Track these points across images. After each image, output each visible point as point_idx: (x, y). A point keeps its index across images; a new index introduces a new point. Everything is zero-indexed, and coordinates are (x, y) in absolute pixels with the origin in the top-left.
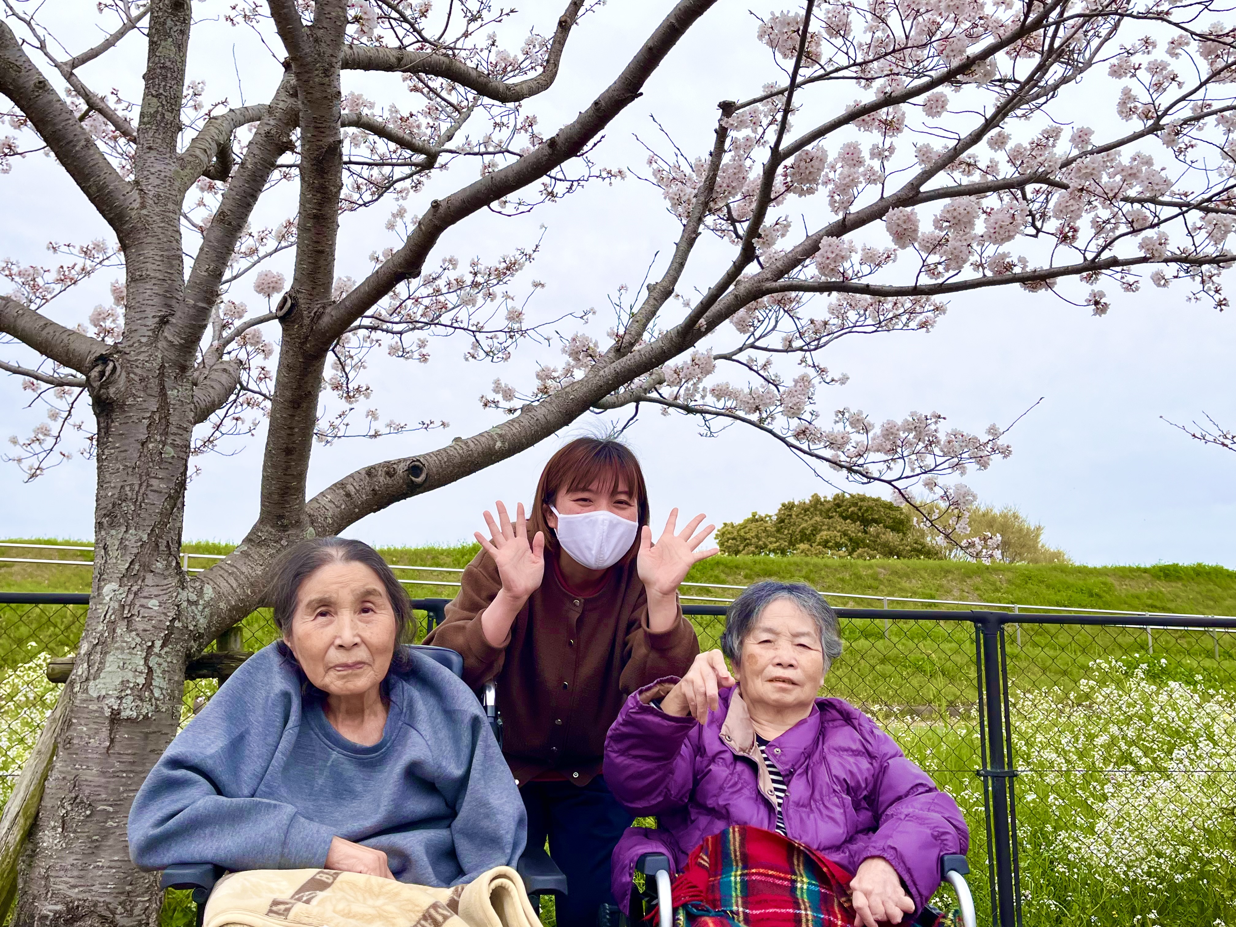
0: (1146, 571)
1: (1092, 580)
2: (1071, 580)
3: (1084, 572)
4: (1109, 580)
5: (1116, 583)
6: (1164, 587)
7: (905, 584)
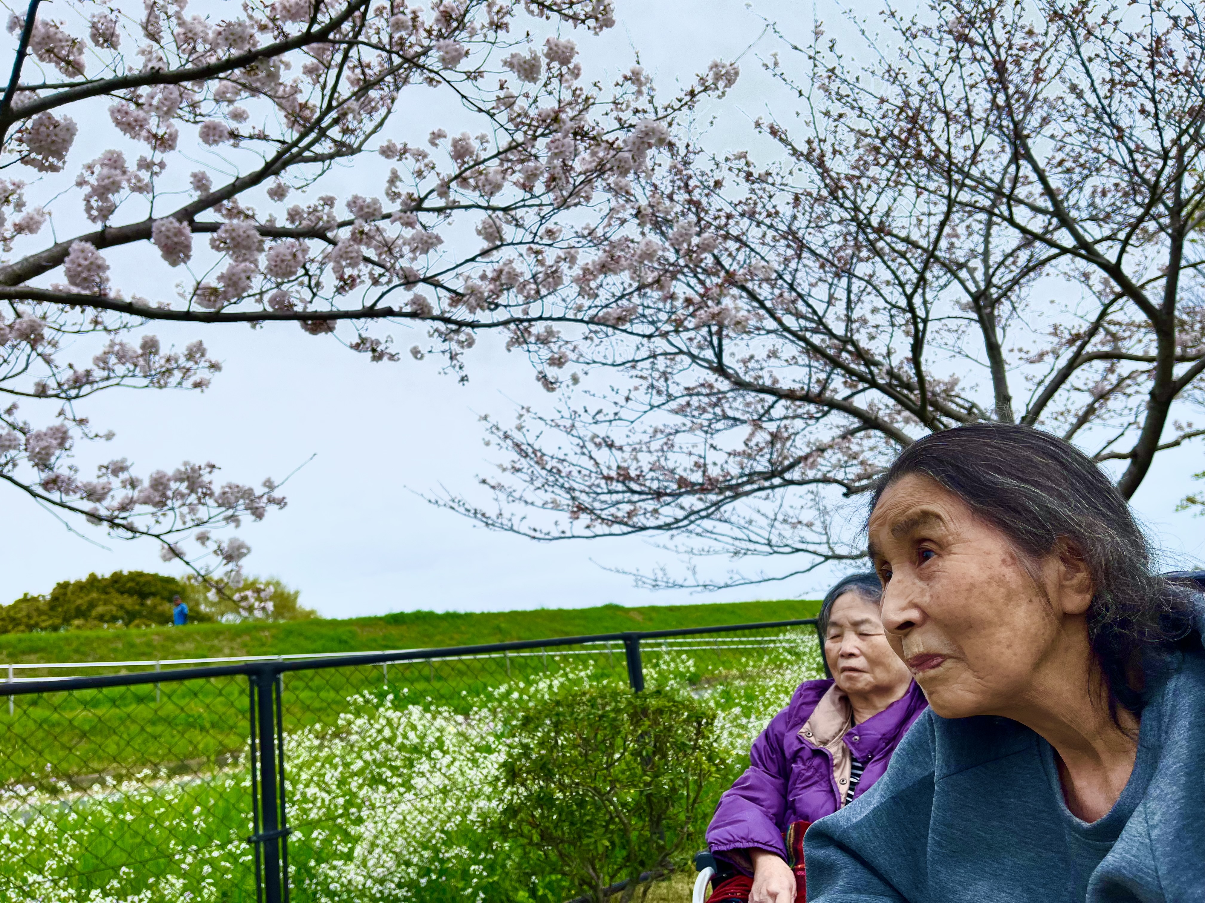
0: (381, 619)
1: (341, 630)
2: (324, 631)
3: (334, 623)
4: (354, 628)
5: (359, 631)
6: (394, 631)
7: (179, 647)
